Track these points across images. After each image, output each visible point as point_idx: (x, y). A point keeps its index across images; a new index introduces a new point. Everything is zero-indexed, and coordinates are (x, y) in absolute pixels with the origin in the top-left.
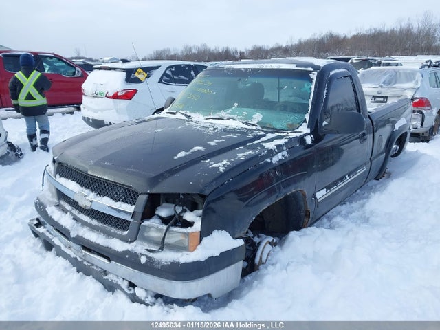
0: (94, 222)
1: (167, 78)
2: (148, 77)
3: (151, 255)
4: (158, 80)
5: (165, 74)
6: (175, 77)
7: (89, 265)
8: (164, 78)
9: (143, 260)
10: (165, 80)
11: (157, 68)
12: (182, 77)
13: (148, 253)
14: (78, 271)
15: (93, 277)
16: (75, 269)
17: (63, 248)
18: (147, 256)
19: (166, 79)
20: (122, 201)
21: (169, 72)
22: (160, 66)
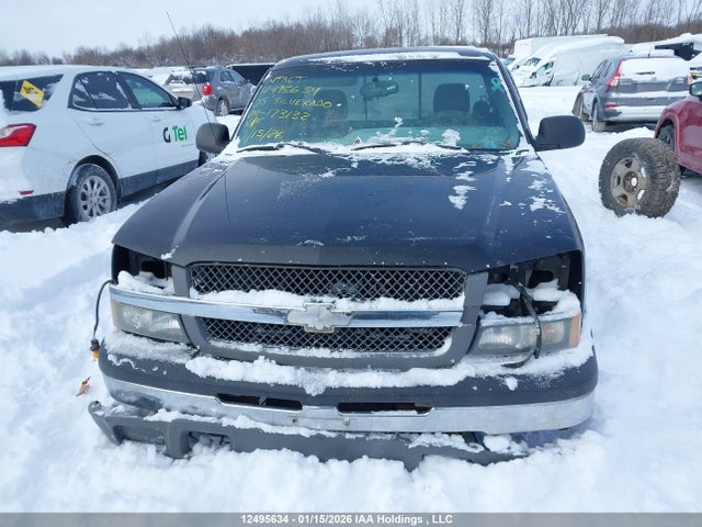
0: (348, 354)
1: (80, 99)
2: (47, 97)
3: (518, 371)
4: (66, 104)
5: (74, 91)
6: (94, 97)
7: (361, 436)
8: (76, 98)
9: (512, 384)
10: (79, 103)
11: (57, 78)
12: (105, 96)
13: (510, 371)
14: (323, 460)
15: (370, 457)
16: (313, 459)
17: (267, 428)
18: (515, 376)
19: (80, 101)
20: (426, 297)
21: (79, 86)
22: (61, 76)
